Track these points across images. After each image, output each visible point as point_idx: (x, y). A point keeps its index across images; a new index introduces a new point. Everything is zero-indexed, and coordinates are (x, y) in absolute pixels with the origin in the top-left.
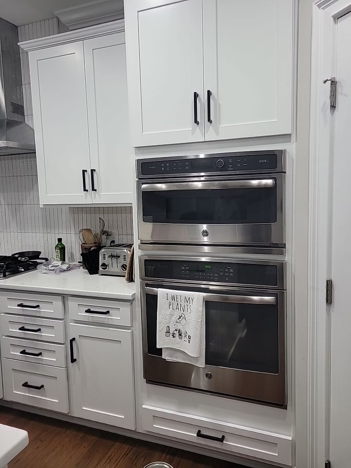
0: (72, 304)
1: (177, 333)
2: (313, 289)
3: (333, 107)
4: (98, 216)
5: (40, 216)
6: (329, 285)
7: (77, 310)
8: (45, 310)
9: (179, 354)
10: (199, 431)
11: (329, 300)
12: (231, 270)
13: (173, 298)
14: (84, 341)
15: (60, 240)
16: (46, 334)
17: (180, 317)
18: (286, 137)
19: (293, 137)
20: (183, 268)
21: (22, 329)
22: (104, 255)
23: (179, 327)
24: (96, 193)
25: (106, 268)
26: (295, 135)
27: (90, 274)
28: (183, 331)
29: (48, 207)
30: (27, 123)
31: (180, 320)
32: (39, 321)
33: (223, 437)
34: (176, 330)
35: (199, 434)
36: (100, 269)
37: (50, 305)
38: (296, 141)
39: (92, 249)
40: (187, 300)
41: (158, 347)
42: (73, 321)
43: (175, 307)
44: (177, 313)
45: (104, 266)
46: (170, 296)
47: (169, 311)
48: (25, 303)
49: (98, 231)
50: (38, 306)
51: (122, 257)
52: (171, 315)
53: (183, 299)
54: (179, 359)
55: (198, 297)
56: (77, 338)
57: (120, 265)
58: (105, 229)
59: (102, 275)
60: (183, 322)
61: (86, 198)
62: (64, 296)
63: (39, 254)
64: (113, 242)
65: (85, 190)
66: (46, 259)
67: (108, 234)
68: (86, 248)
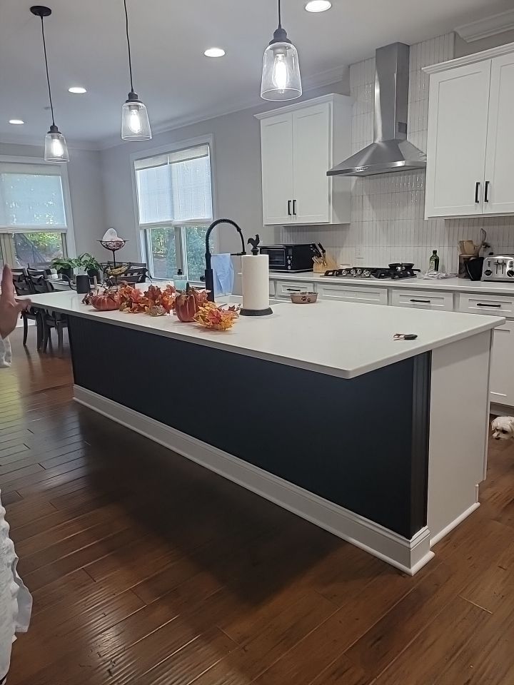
5: (413, 230)
15: (435, 252)
22: (489, 263)
24: (488, 204)
25: (490, 275)
27: (472, 280)
30: (409, 141)
36: (483, 275)
37: (441, 301)
39: (472, 259)
45: (489, 273)
48: (416, 299)
49: (480, 243)
50: (429, 302)
51: (508, 264)
57: (506, 271)
58: (485, 241)
59: (485, 281)
61: (476, 209)
62: (455, 293)
63: (411, 265)
64: (491, 254)
65: (477, 201)
66: (419, 271)
67: (487, 246)
68: (464, 259)
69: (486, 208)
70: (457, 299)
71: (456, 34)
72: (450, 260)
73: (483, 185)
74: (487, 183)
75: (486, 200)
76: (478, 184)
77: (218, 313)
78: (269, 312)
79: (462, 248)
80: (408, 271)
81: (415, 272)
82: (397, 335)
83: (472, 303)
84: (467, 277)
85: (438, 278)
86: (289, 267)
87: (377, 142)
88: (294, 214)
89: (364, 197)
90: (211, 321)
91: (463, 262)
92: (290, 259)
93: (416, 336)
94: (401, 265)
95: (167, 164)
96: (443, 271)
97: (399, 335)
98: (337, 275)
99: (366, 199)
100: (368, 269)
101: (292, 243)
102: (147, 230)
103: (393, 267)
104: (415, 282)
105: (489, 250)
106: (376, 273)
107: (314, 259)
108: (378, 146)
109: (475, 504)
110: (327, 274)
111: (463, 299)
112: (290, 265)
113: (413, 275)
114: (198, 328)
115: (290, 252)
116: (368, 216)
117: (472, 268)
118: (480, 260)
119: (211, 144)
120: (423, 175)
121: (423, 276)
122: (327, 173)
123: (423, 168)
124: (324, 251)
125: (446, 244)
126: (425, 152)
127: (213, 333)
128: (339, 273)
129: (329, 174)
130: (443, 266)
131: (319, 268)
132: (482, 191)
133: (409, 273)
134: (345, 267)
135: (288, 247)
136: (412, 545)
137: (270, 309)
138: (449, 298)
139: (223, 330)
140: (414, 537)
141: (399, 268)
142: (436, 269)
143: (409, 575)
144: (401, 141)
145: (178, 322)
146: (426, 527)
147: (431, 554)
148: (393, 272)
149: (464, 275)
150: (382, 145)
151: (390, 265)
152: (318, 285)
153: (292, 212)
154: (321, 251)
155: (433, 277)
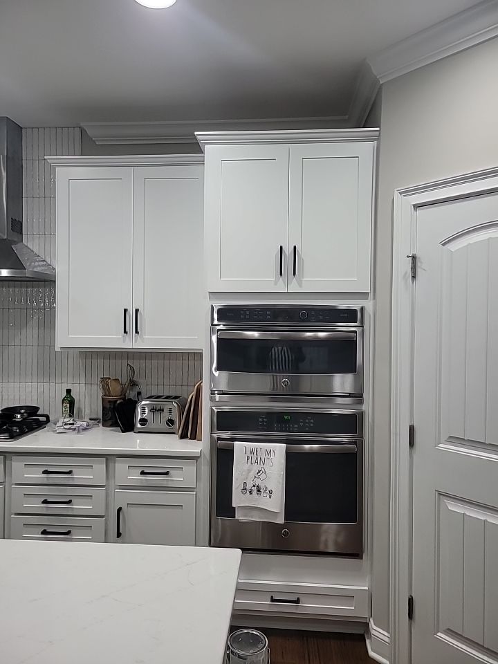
0: (121, 467)
1: (255, 489)
2: (396, 434)
3: (414, 277)
4: (125, 362)
5: (35, 361)
6: (412, 429)
7: (127, 474)
8: (80, 476)
9: (255, 513)
10: (272, 597)
11: (411, 444)
12: (312, 421)
13: (252, 451)
14: (132, 510)
15: (69, 391)
16: (79, 506)
17: (259, 471)
18: (364, 295)
19: (371, 296)
20: (261, 420)
21: (45, 502)
22: (143, 410)
23: (258, 482)
24: (138, 336)
25: (145, 424)
26: (372, 294)
27: (123, 432)
28: (262, 487)
29: (66, 350)
30: (26, 244)
31: (259, 474)
32: (70, 491)
33: (298, 599)
34: (254, 486)
35: (273, 600)
36: (137, 424)
37: (88, 470)
38: (374, 299)
39: (118, 402)
40: (268, 452)
41: (233, 505)
42: (118, 487)
43: (254, 462)
44: (256, 468)
45: (143, 421)
46: (248, 450)
47: (246, 467)
48: (50, 469)
49: (126, 380)
50: (70, 472)
51: (167, 411)
52: (249, 471)
53: (263, 451)
54: (256, 517)
55: (279, 449)
56: (124, 508)
57: (164, 420)
58: (133, 379)
59: (140, 432)
60: (263, 476)
61: (124, 342)
62: (107, 459)
63: (37, 409)
64: (139, 393)
65: (125, 332)
66: (47, 416)
67: (134, 384)
68: (109, 402)
69: (136, 341)
71: (82, 131)
72: (90, 399)
73: (132, 313)
74: (137, 311)
75: (137, 332)
76: (125, 311)
79: (106, 390)
81: (42, 420)
83: (132, 470)
84: (116, 426)
85: (78, 431)
91: (107, 406)
94: (20, 410)
103: (9, 415)
105: (136, 389)
113: (40, 425)
121: (55, 427)
125: (83, 381)
130: (80, 410)
132: (131, 321)
138: (100, 466)
144: (16, 243)
149: (110, 423)
151: (3, 411)
155: (69, 429)
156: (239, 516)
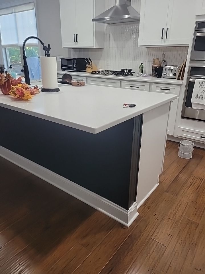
1: (201, 97)
9: (199, 106)
10: (201, 136)
13: (202, 83)
15: (142, 64)
23: (203, 94)
24: (167, 40)
27: (158, 78)
30: (132, 6)
31: (204, 92)
34: (201, 96)
36: (163, 75)
37: (144, 87)
39: (158, 67)
41: (191, 102)
43: (202, 87)
44: (203, 89)
45: (165, 74)
46: (201, 82)
47: (199, 88)
49: (162, 60)
50: (139, 87)
51: (174, 70)
52: (200, 90)
57: (173, 73)
58: (164, 59)
59: (163, 78)
61: (161, 42)
62: (150, 83)
63: (131, 70)
64: (166, 65)
65: (162, 38)
66: (134, 72)
67: (165, 61)
68: (155, 67)
69: (166, 42)
70: (151, 86)
72: (149, 68)
73: (165, 29)
74: (167, 29)
75: (166, 38)
76: (163, 29)
77: (22, 90)
78: (57, 90)
79: (154, 62)
80: (130, 72)
81: (133, 73)
82: (125, 104)
83: (157, 88)
84: (156, 76)
85: (143, 76)
86: (75, 69)
87: (117, 5)
88: (77, 42)
89: (111, 35)
90: (18, 94)
91: (154, 69)
92: (75, 65)
93: (135, 106)
94: (126, 69)
95: (13, 13)
96: (145, 73)
97: (126, 105)
98: (97, 73)
99: (111, 36)
100: (111, 71)
101: (76, 57)
102: (6, 48)
103: (123, 70)
104: (133, 78)
105: (165, 64)
106: (115, 73)
107: (87, 65)
108: (117, 8)
109: (157, 184)
110: (92, 73)
111: (154, 86)
112: (75, 68)
113: (132, 75)
114: (12, 98)
115: (75, 61)
116: (112, 45)
117: (158, 72)
118: (162, 68)
119: (35, 2)
120: (138, 24)
121: (136, 75)
122: (92, 20)
123: (138, 21)
124: (91, 62)
125: (147, 60)
126: (139, 13)
127: (20, 102)
128: (98, 72)
129: (93, 20)
130: (145, 71)
131: (89, 70)
132: (165, 33)
133: (130, 73)
134: (101, 70)
135: (74, 59)
136: (129, 213)
137: (58, 89)
138: (147, 86)
139: (26, 100)
140: (130, 209)
141: (126, 71)
142: (142, 72)
143: (127, 227)
144: (128, 6)
145: (3, 95)
146: (136, 202)
147: (137, 214)
148: (122, 73)
149: (154, 75)
150: (119, 7)
151: (122, 70)
152: (88, 78)
153: (75, 41)
154: (90, 62)
155: (140, 76)
156: (193, 106)
